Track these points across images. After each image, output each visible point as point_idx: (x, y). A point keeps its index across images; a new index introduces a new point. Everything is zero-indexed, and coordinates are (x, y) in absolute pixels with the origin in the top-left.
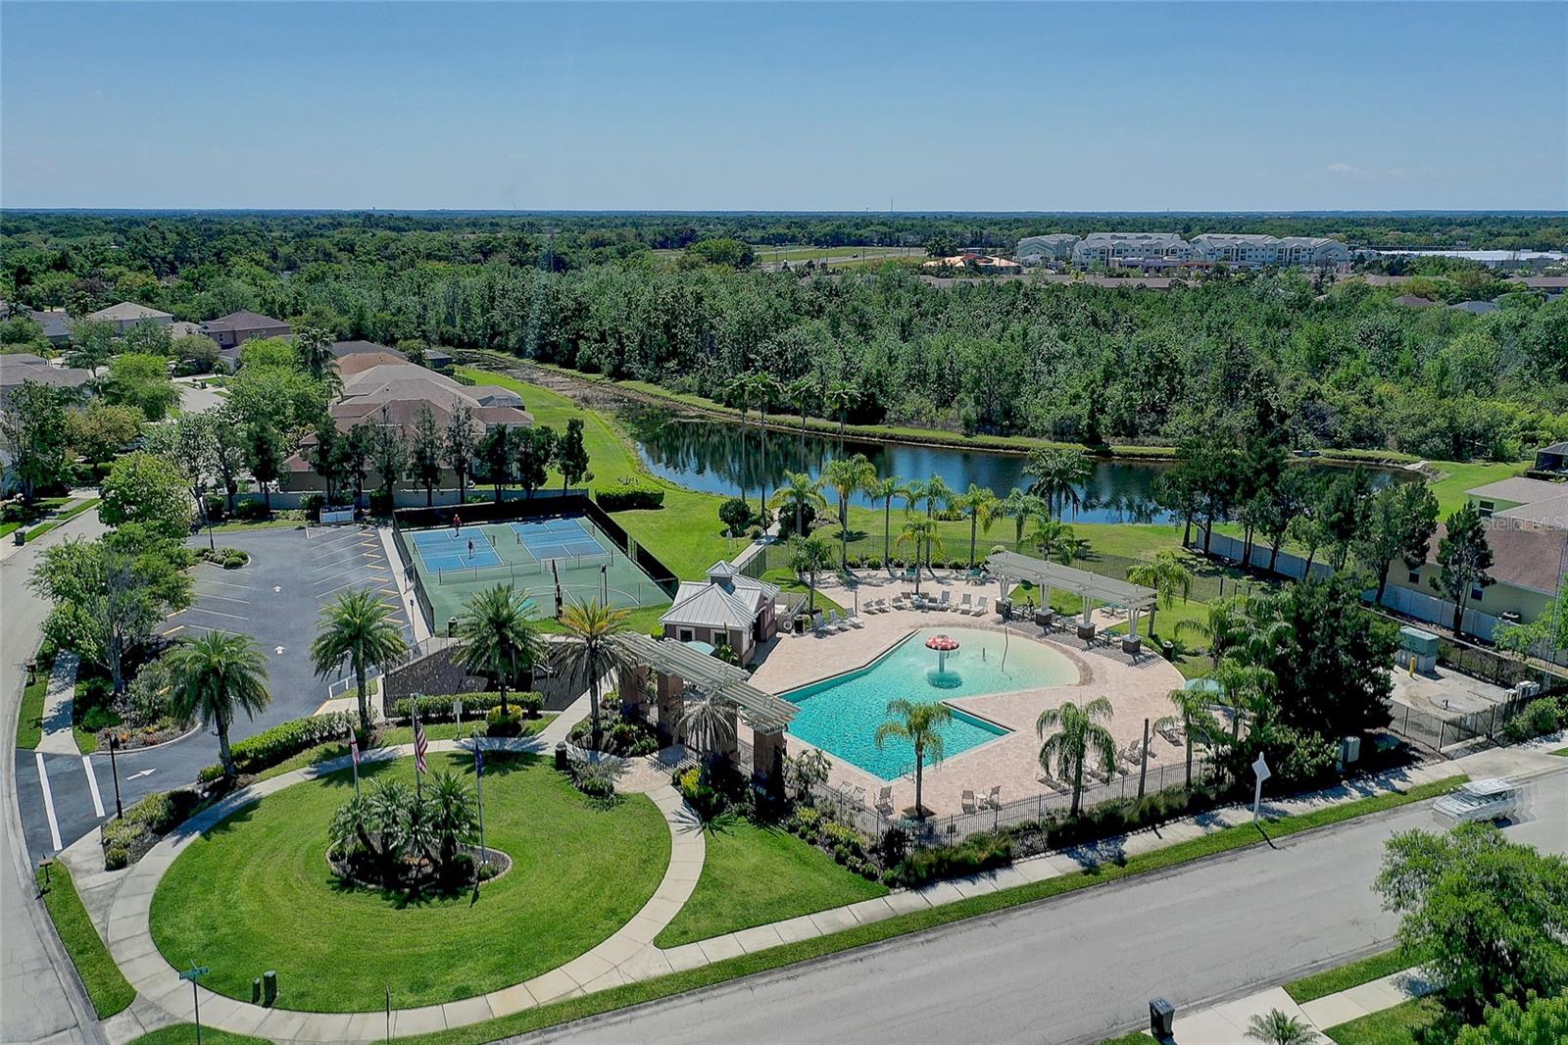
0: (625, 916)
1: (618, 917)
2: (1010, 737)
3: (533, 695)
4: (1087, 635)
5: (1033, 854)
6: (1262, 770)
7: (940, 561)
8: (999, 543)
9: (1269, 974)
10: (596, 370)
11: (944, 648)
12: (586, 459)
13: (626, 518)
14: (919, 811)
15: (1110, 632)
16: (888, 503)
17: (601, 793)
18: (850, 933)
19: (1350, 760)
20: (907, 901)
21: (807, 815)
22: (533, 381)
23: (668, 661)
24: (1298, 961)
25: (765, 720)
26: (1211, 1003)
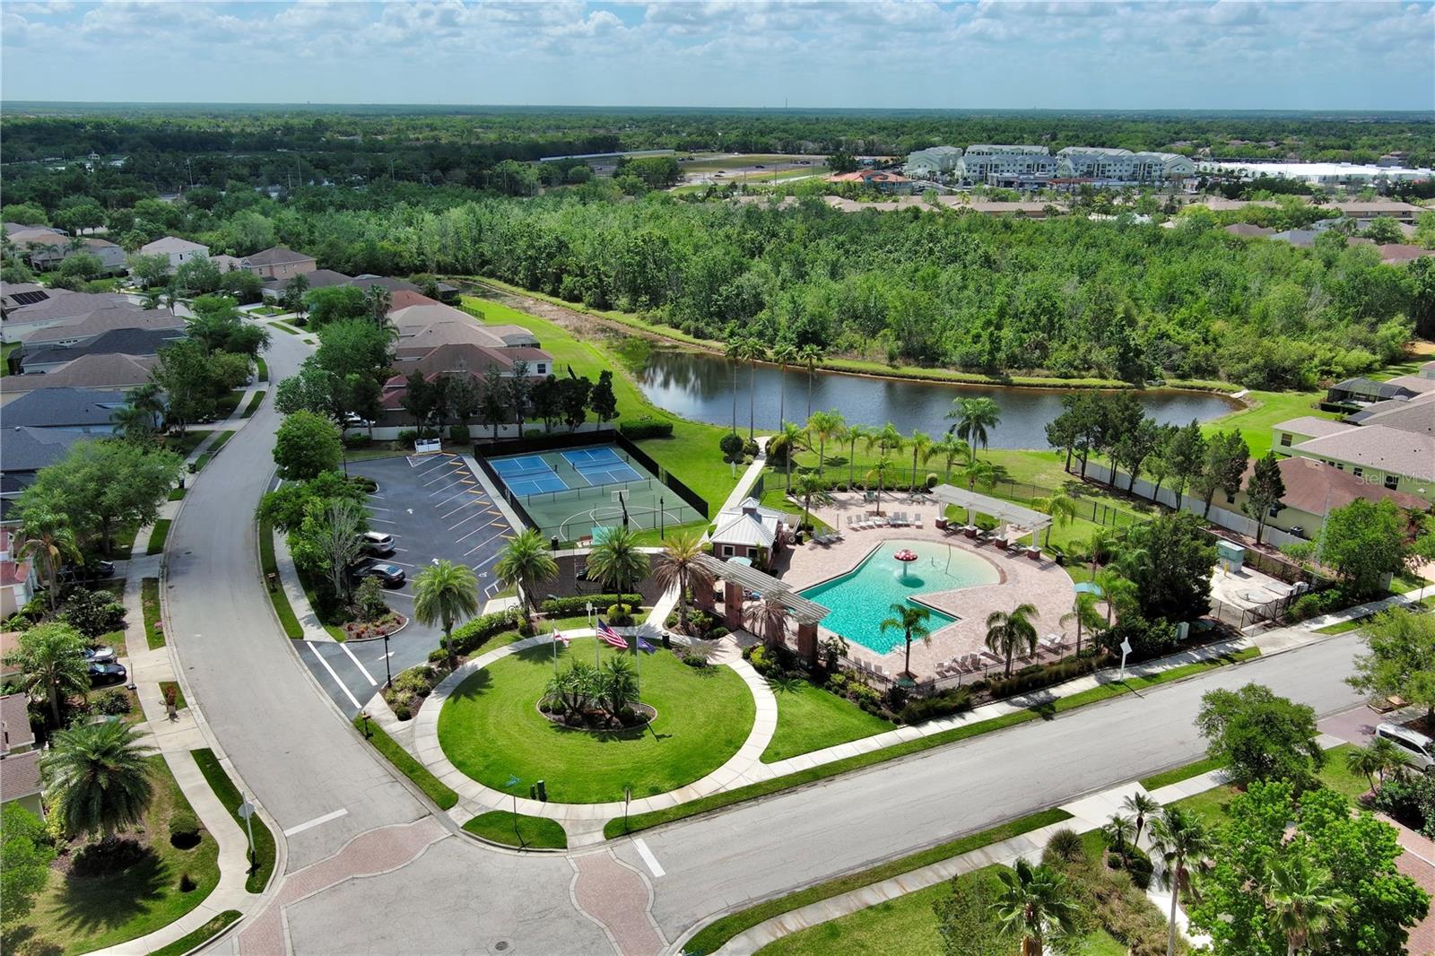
0: (737, 744)
1: (734, 744)
2: (959, 623)
3: (636, 597)
4: (1002, 546)
5: (983, 702)
6: (1126, 648)
7: (890, 485)
8: (933, 472)
9: (1131, 774)
10: (577, 299)
11: (908, 560)
12: (614, 401)
13: (647, 447)
14: (908, 675)
15: (1019, 543)
16: (853, 443)
17: (699, 665)
18: (877, 752)
19: (1182, 638)
20: (908, 733)
21: (838, 678)
22: (527, 310)
23: (734, 576)
24: (1148, 766)
25: (809, 618)
26: (1097, 791)
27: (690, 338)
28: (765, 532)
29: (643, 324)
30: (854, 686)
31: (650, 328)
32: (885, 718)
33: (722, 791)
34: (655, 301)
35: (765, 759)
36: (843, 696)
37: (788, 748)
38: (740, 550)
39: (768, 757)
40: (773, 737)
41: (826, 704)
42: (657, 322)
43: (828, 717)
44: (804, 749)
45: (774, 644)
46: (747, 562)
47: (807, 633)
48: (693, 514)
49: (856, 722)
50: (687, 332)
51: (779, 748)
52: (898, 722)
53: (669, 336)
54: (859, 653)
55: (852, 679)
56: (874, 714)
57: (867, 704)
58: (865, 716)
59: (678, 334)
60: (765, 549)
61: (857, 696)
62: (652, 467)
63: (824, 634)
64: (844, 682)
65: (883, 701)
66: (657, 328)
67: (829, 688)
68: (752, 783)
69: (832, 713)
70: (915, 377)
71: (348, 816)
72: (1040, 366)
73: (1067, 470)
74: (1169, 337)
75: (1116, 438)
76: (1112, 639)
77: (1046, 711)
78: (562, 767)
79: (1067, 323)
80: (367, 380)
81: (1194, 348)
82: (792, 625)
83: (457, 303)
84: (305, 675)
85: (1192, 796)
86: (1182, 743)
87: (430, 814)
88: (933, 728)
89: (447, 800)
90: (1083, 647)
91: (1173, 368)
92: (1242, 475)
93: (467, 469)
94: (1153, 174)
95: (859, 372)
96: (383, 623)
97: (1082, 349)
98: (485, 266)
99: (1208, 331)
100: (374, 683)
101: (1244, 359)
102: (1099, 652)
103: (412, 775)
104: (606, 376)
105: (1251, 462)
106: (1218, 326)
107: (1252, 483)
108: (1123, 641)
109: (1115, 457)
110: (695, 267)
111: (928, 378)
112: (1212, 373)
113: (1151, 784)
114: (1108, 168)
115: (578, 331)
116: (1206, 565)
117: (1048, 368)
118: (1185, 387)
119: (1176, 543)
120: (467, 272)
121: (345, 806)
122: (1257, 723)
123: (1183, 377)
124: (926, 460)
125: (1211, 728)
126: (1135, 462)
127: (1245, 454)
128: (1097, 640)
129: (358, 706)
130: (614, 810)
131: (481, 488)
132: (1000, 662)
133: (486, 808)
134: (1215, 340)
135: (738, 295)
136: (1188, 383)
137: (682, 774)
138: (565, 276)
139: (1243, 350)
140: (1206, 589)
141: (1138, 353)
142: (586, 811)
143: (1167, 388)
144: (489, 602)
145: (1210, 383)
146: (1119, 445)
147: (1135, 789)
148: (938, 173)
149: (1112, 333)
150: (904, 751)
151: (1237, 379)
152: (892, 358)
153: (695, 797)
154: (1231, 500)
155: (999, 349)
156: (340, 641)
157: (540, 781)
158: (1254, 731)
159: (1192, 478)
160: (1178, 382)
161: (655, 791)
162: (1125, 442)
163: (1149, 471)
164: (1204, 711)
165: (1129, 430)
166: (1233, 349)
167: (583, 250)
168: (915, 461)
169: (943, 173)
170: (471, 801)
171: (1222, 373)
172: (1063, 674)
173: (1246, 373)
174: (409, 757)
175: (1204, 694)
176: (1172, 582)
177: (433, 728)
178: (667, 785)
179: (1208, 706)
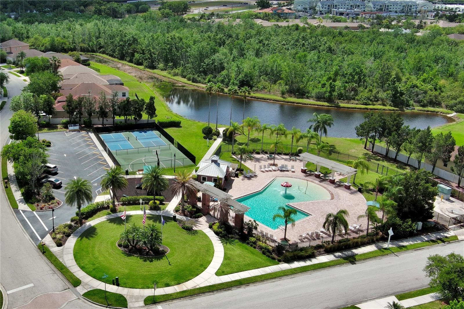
0: (205, 266)
1: (204, 266)
2: (310, 217)
3: (162, 198)
4: (333, 182)
5: (320, 254)
6: (391, 232)
7: (280, 152)
8: (301, 146)
9: (391, 292)
10: (140, 64)
11: (287, 187)
12: (155, 110)
13: (169, 131)
14: (285, 240)
15: (341, 181)
16: (263, 132)
17: (189, 230)
18: (270, 274)
19: (418, 229)
20: (284, 266)
21: (253, 239)
22: (118, 68)
23: (206, 190)
24: (400, 289)
25: (240, 211)
26: (374, 299)
27: (190, 82)
28: (221, 171)
29: (169, 76)
30: (260, 243)
31: (173, 77)
32: (274, 259)
33: (198, 287)
34: (175, 65)
35: (218, 274)
36: (255, 248)
37: (228, 270)
38: (210, 179)
39: (218, 273)
40: (222, 264)
41: (246, 250)
42: (176, 75)
43: (247, 257)
44: (235, 270)
45: (224, 222)
46: (212, 184)
47: (239, 218)
48: (189, 161)
49: (260, 260)
50: (189, 79)
51: (224, 269)
52: (280, 261)
53: (181, 81)
54: (263, 228)
55: (259, 240)
56: (269, 257)
57: (266, 252)
58: (264, 257)
59: (185, 80)
60: (221, 179)
61: (261, 248)
62: (171, 139)
63: (247, 219)
64: (255, 241)
65: (273, 251)
66: (176, 78)
67: (248, 244)
68: (211, 284)
69: (250, 255)
70: (294, 103)
71: (34, 287)
72: (354, 99)
73: (365, 148)
74: (417, 87)
75: (390, 134)
76: (384, 228)
77: (352, 260)
78: (127, 271)
79: (367, 79)
80: (49, 98)
81: (429, 92)
82: (232, 214)
83: (88, 65)
84: (18, 224)
85: (421, 305)
86: (417, 279)
87: (69, 288)
88: (296, 265)
89: (76, 283)
90: (370, 231)
91: (419, 102)
92: (451, 154)
93: (90, 138)
94: (412, 10)
95: (267, 100)
96: (52, 204)
97: (374, 91)
98: (100, 48)
99: (437, 84)
100: (47, 230)
101: (455, 98)
102: (377, 234)
103: (62, 271)
104: (152, 99)
105: (456, 147)
106: (442, 82)
107: (456, 157)
108: (389, 229)
109: (389, 143)
110: (194, 50)
111: (300, 103)
112: (439, 104)
113: (401, 297)
114: (390, 7)
115: (141, 78)
116: (432, 196)
117: (358, 100)
118: (424, 111)
119: (418, 184)
120: (93, 51)
121: (32, 282)
122: (455, 272)
123: (424, 106)
124: (298, 141)
125: (431, 273)
126: (398, 146)
127: (454, 143)
128: (377, 228)
129: (40, 239)
130: (149, 292)
131: (96, 146)
132: (329, 236)
133: (93, 287)
134: (440, 89)
135: (213, 64)
136: (426, 109)
137: (180, 279)
138: (135, 53)
139: (454, 94)
140: (431, 207)
141: (402, 94)
142: (136, 292)
143: (416, 111)
144: (98, 197)
145: (437, 109)
146: (391, 137)
147: (393, 299)
148: (308, 9)
149: (389, 84)
150: (282, 274)
151: (451, 108)
152: (283, 93)
153: (185, 289)
154: (445, 165)
155: (334, 91)
156: (33, 211)
157: (117, 277)
158: (453, 276)
159: (427, 154)
160: (421, 108)
161: (167, 285)
162: (394, 136)
163: (405, 150)
164: (428, 265)
165: (396, 130)
166: (449, 93)
167: (144, 41)
168: (292, 141)
169: (310, 9)
170: (86, 284)
171: (443, 104)
172: (359, 243)
173: (456, 105)
174: (61, 263)
175: (428, 256)
176: (415, 203)
177: (71, 251)
178: (173, 283)
179: (431, 262)
